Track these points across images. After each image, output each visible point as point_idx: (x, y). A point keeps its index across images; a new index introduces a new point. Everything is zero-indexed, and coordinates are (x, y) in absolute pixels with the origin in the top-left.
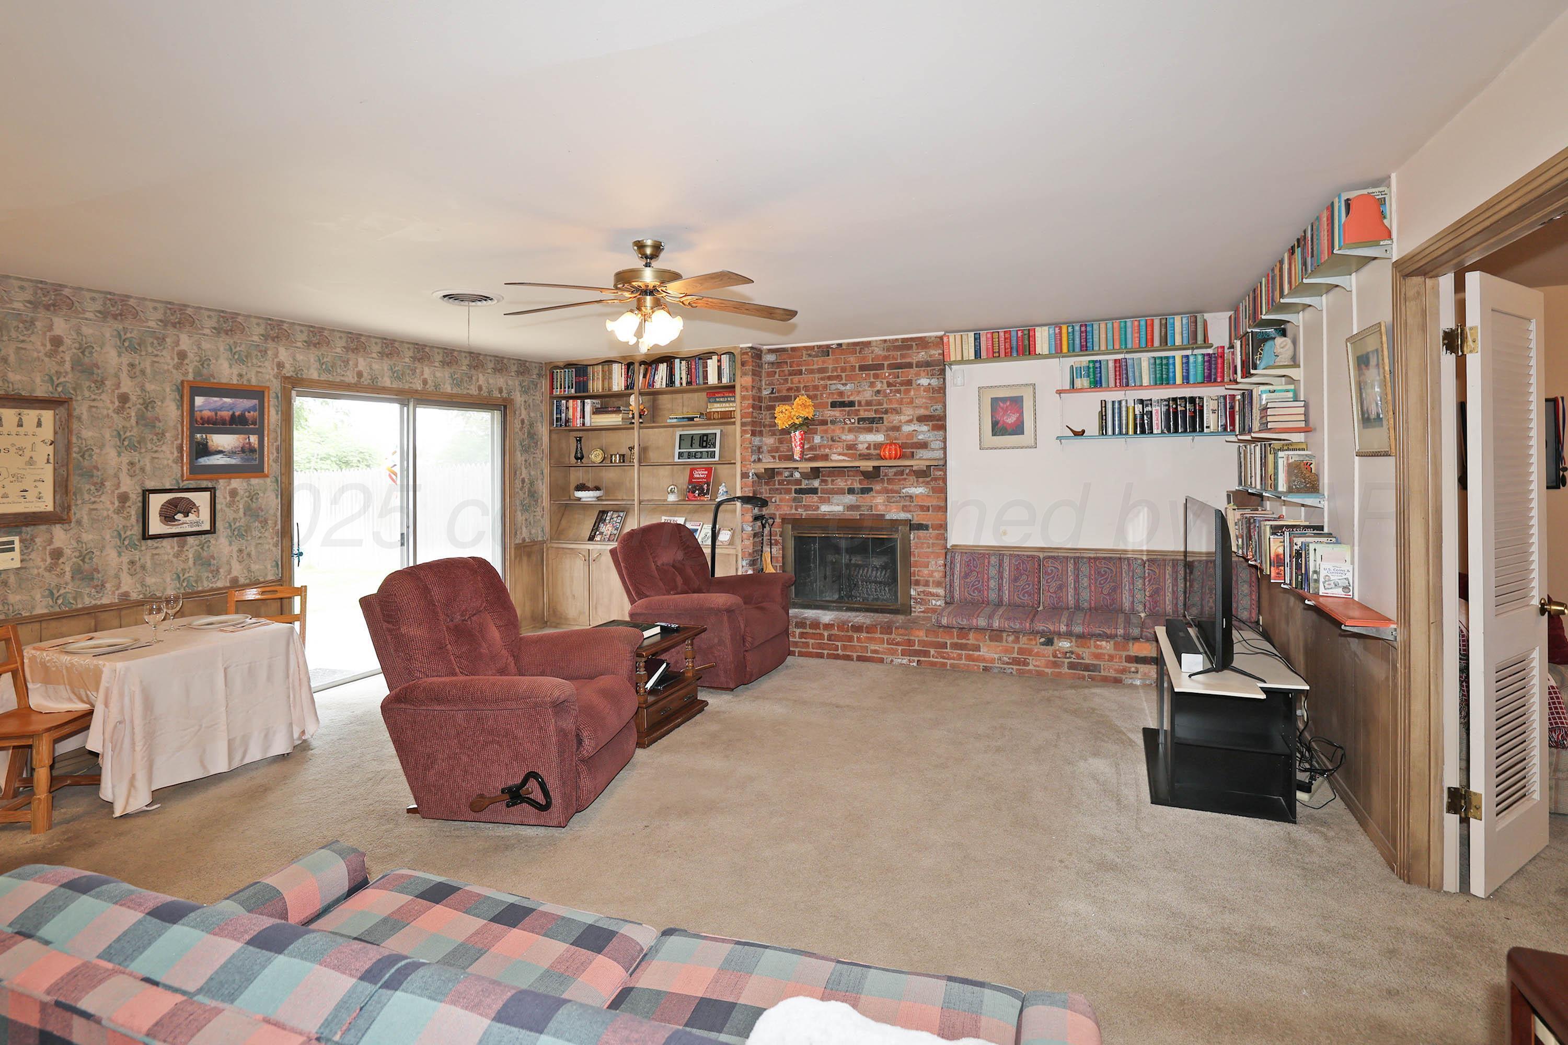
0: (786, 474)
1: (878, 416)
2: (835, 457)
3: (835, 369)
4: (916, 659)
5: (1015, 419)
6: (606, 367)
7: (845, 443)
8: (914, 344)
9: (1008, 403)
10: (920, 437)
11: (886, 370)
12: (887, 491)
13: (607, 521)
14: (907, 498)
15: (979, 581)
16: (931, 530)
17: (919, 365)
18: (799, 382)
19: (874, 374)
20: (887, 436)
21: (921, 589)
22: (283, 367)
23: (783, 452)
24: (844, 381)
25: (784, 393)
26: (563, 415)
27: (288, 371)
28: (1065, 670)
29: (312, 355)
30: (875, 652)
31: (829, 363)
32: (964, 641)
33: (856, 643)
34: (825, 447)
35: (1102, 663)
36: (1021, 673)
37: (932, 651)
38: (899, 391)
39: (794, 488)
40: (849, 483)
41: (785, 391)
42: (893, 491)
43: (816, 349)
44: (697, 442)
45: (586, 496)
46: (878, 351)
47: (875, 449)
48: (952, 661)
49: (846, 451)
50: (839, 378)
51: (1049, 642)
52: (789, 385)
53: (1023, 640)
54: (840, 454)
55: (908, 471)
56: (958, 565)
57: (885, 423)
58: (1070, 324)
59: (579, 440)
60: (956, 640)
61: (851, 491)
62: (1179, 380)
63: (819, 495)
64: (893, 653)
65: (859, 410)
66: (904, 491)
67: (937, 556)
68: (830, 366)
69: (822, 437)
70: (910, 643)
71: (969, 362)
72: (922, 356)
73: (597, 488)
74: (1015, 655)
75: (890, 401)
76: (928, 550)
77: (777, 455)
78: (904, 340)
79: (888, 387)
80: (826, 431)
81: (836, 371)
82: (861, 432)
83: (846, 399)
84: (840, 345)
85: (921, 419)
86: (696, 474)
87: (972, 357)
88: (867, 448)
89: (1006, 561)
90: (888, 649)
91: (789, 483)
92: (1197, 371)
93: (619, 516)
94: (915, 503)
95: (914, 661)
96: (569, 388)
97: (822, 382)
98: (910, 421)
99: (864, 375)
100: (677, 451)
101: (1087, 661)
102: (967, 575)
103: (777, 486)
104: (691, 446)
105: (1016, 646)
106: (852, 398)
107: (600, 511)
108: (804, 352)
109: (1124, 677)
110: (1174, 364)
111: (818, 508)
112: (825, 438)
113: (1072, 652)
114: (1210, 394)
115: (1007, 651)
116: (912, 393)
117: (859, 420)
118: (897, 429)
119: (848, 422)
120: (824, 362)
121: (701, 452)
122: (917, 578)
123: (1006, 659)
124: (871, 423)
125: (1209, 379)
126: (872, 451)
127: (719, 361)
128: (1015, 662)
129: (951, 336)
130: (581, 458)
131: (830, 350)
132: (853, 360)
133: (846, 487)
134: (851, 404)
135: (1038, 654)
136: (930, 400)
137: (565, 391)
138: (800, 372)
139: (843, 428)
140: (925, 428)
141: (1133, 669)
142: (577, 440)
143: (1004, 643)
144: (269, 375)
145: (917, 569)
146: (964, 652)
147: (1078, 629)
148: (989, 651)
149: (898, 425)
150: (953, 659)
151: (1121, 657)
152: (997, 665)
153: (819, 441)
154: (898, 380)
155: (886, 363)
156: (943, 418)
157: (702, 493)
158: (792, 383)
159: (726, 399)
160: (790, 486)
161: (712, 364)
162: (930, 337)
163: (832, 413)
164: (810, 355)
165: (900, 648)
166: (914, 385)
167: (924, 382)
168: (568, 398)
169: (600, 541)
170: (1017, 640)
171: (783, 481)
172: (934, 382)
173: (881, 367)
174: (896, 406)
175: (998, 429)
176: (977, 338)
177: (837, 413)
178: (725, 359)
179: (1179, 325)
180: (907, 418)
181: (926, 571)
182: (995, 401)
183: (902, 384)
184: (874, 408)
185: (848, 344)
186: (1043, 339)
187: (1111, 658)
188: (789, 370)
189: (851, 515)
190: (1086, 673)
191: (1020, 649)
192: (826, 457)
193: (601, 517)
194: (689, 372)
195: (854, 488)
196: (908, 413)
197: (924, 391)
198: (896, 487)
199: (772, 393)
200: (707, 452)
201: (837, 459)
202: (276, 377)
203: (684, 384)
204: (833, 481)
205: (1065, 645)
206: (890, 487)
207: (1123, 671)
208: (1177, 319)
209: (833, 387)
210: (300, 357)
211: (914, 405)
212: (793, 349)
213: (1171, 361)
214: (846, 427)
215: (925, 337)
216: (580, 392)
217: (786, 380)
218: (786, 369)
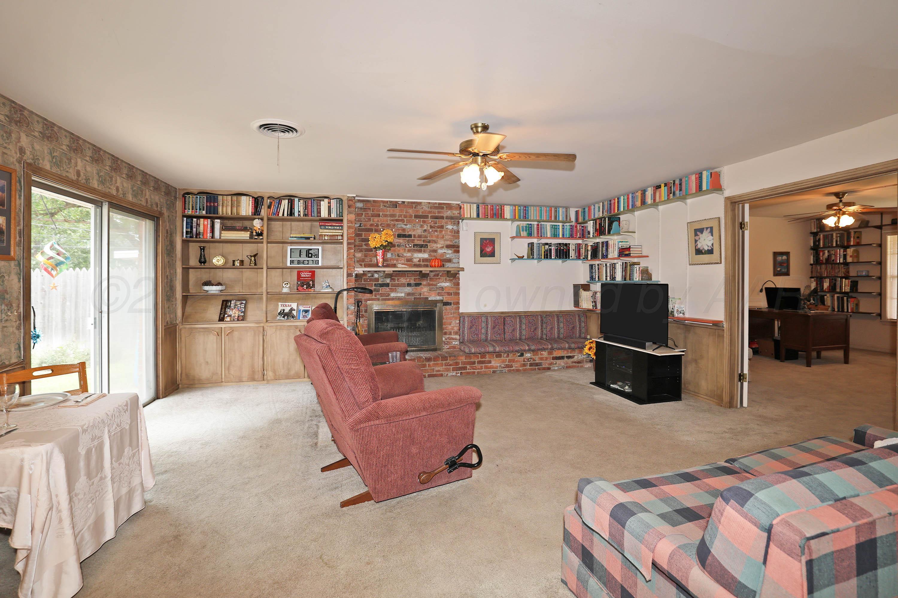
0: (369, 275)
1: (425, 244)
2: (399, 265)
3: (400, 216)
4: (460, 372)
5: (491, 249)
6: (235, 198)
7: (406, 258)
8: (445, 206)
9: (488, 241)
10: (447, 256)
11: (429, 219)
12: (429, 285)
13: (233, 307)
14: (441, 289)
15: (477, 330)
16: (452, 305)
17: (447, 218)
18: (378, 221)
19: (423, 221)
20: (430, 255)
21: (447, 336)
22: (25, 153)
23: (367, 262)
24: (405, 223)
25: (368, 227)
26: (194, 230)
27: (28, 157)
28: (528, 367)
29: (46, 147)
30: (439, 371)
31: (397, 212)
32: (484, 359)
33: (427, 368)
34: (394, 259)
35: (543, 362)
36: (509, 371)
37: (468, 367)
38: (436, 231)
39: (374, 283)
40: (408, 280)
41: (368, 226)
42: (432, 285)
43: (389, 203)
44: (304, 253)
45: (213, 289)
46: (426, 208)
47: (423, 261)
48: (478, 370)
49: (406, 263)
50: (403, 221)
51: (522, 355)
52: (372, 222)
53: (511, 355)
54: (403, 264)
55: (441, 274)
56: (467, 323)
57: (429, 248)
58: (519, 206)
59: (203, 249)
60: (480, 359)
61: (409, 285)
62: (561, 236)
63: (390, 287)
64: (448, 370)
65: (414, 240)
66: (439, 285)
67: (456, 319)
68: (397, 214)
69: (392, 254)
70: (457, 363)
71: (473, 219)
72: (449, 213)
73: (219, 284)
74: (507, 363)
75: (432, 236)
76: (451, 316)
77: (363, 263)
78: (440, 204)
79: (431, 228)
80: (395, 251)
81: (401, 217)
82: (415, 252)
83: (406, 233)
84: (404, 202)
85: (448, 247)
86: (303, 275)
87: (475, 216)
88: (418, 261)
89: (489, 319)
90: (446, 368)
91: (371, 280)
92: (567, 234)
93: (242, 303)
94: (444, 291)
95: (459, 373)
96: (200, 209)
97: (392, 222)
98: (442, 247)
99: (417, 221)
100: (289, 259)
101: (537, 362)
102: (471, 328)
103: (363, 282)
104: (300, 256)
105: (507, 359)
106: (410, 233)
107: (223, 301)
108: (382, 204)
109: (551, 366)
110: (559, 228)
111: (389, 295)
112: (394, 255)
113: (531, 358)
114: (573, 243)
115: (503, 361)
116: (444, 232)
117: (414, 245)
118: (435, 251)
119: (408, 246)
120: (393, 211)
121: (308, 261)
122: (445, 331)
123: (503, 366)
124: (421, 247)
125: (572, 237)
126: (421, 263)
127: (329, 203)
128: (507, 366)
129: (465, 205)
130: (205, 262)
131: (398, 205)
132: (411, 211)
133: (406, 283)
134: (410, 236)
135: (517, 361)
136: (453, 237)
137: (196, 212)
138: (379, 216)
139: (405, 249)
140: (450, 252)
141: (555, 363)
142: (201, 249)
143: (502, 358)
144: (14, 158)
145: (445, 326)
146: (483, 365)
147: (533, 347)
148: (495, 363)
149: (436, 249)
150: (479, 369)
151: (550, 358)
152: (499, 369)
153: (390, 256)
154: (436, 225)
155: (430, 215)
156: (458, 247)
157: (309, 287)
158: (373, 221)
159: (333, 228)
160: (371, 282)
161: (324, 205)
162: (453, 204)
163: (399, 241)
164: (385, 206)
165: (451, 367)
166: (445, 229)
167: (450, 227)
168: (198, 217)
169: (230, 321)
170: (508, 356)
171: (368, 279)
172: (455, 228)
173: (426, 217)
174: (435, 239)
175: (483, 254)
176: (478, 208)
177: (401, 241)
178: (333, 202)
179: (561, 211)
180: (441, 246)
181: (450, 327)
182: (482, 239)
183: (438, 227)
184: (423, 239)
185: (408, 202)
186: (508, 212)
187: (547, 359)
188: (371, 214)
189: (409, 298)
190: (537, 367)
191: (509, 360)
192: (394, 266)
193: (225, 305)
194: (306, 208)
195: (411, 284)
196: (441, 243)
197: (450, 232)
198: (434, 283)
199: (360, 226)
200: (313, 261)
201: (401, 267)
202: (19, 162)
203: (302, 215)
204: (398, 279)
205: (528, 355)
206: (431, 283)
207: (551, 364)
208: (560, 209)
209: (399, 226)
210: (37, 147)
211: (444, 239)
212: (374, 201)
213: (558, 227)
214: (407, 249)
215: (451, 203)
216: (210, 214)
217: (370, 220)
218: (370, 213)
